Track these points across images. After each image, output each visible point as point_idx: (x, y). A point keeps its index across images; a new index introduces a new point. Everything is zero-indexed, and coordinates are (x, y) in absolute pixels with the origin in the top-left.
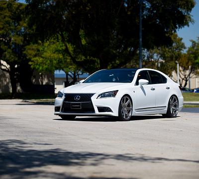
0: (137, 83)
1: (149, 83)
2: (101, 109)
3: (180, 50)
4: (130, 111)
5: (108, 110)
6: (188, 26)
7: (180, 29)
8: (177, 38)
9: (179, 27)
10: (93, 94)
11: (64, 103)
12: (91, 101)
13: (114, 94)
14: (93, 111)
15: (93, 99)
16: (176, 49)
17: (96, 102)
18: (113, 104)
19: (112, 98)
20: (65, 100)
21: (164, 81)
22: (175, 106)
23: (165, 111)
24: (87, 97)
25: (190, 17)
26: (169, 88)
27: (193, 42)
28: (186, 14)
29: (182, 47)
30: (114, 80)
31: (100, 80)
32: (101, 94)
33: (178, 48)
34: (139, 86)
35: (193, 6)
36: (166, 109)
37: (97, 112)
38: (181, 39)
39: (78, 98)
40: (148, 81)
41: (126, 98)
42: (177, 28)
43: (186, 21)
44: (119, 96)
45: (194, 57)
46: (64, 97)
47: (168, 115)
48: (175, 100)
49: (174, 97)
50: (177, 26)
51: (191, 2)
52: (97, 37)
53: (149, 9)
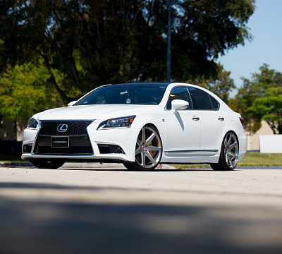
0: (169, 106)
1: (189, 108)
2: (104, 148)
3: (227, 90)
4: (158, 152)
5: (117, 149)
6: (243, 44)
7: (230, 50)
8: (223, 71)
9: (229, 46)
10: (90, 122)
11: (39, 138)
12: (87, 133)
13: (127, 122)
14: (90, 151)
15: (91, 129)
16: (221, 89)
17: (96, 136)
18: (126, 139)
19: (123, 130)
20: (41, 132)
21: (215, 106)
22: (233, 151)
23: (216, 158)
24: (79, 127)
25: (245, 31)
26: (223, 119)
27: (246, 80)
28: (239, 26)
29: (230, 86)
30: (129, 101)
32: (105, 122)
33: (223, 86)
34: (173, 110)
35: (251, 12)
36: (218, 155)
37: (97, 153)
38: (229, 73)
39: (64, 127)
40: (187, 103)
41: (149, 129)
42: (225, 48)
43: (240, 36)
44: (137, 126)
45: (246, 103)
46: (38, 127)
47: (221, 166)
48: (233, 141)
49: (232, 135)
50: (226, 45)
51: (248, 6)
52: (101, 59)
53: (182, 18)
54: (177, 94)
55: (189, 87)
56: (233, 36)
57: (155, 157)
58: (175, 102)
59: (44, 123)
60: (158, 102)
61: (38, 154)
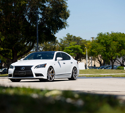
0: (56, 60)
1: (62, 60)
2: (37, 75)
4: (53, 75)
5: (41, 75)
6: (65, 28)
9: (60, 29)
10: (32, 66)
11: (14, 72)
13: (44, 66)
14: (32, 76)
15: (32, 69)
17: (34, 71)
18: (44, 72)
19: (43, 68)
20: (15, 70)
22: (75, 73)
24: (29, 68)
25: (66, 23)
27: (61, 40)
28: (64, 21)
29: (57, 43)
30: (41, 58)
31: (33, 58)
32: (37, 66)
34: (57, 61)
35: (68, 16)
36: (71, 75)
37: (35, 77)
39: (23, 68)
40: (62, 58)
41: (51, 68)
43: (64, 25)
44: (47, 67)
46: (14, 68)
47: (72, 79)
49: (75, 68)
50: (58, 29)
51: (67, 14)
54: (58, 55)
55: (61, 53)
56: (61, 25)
57: (53, 77)
58: (58, 58)
59: (16, 67)
60: (52, 58)
61: (14, 77)
